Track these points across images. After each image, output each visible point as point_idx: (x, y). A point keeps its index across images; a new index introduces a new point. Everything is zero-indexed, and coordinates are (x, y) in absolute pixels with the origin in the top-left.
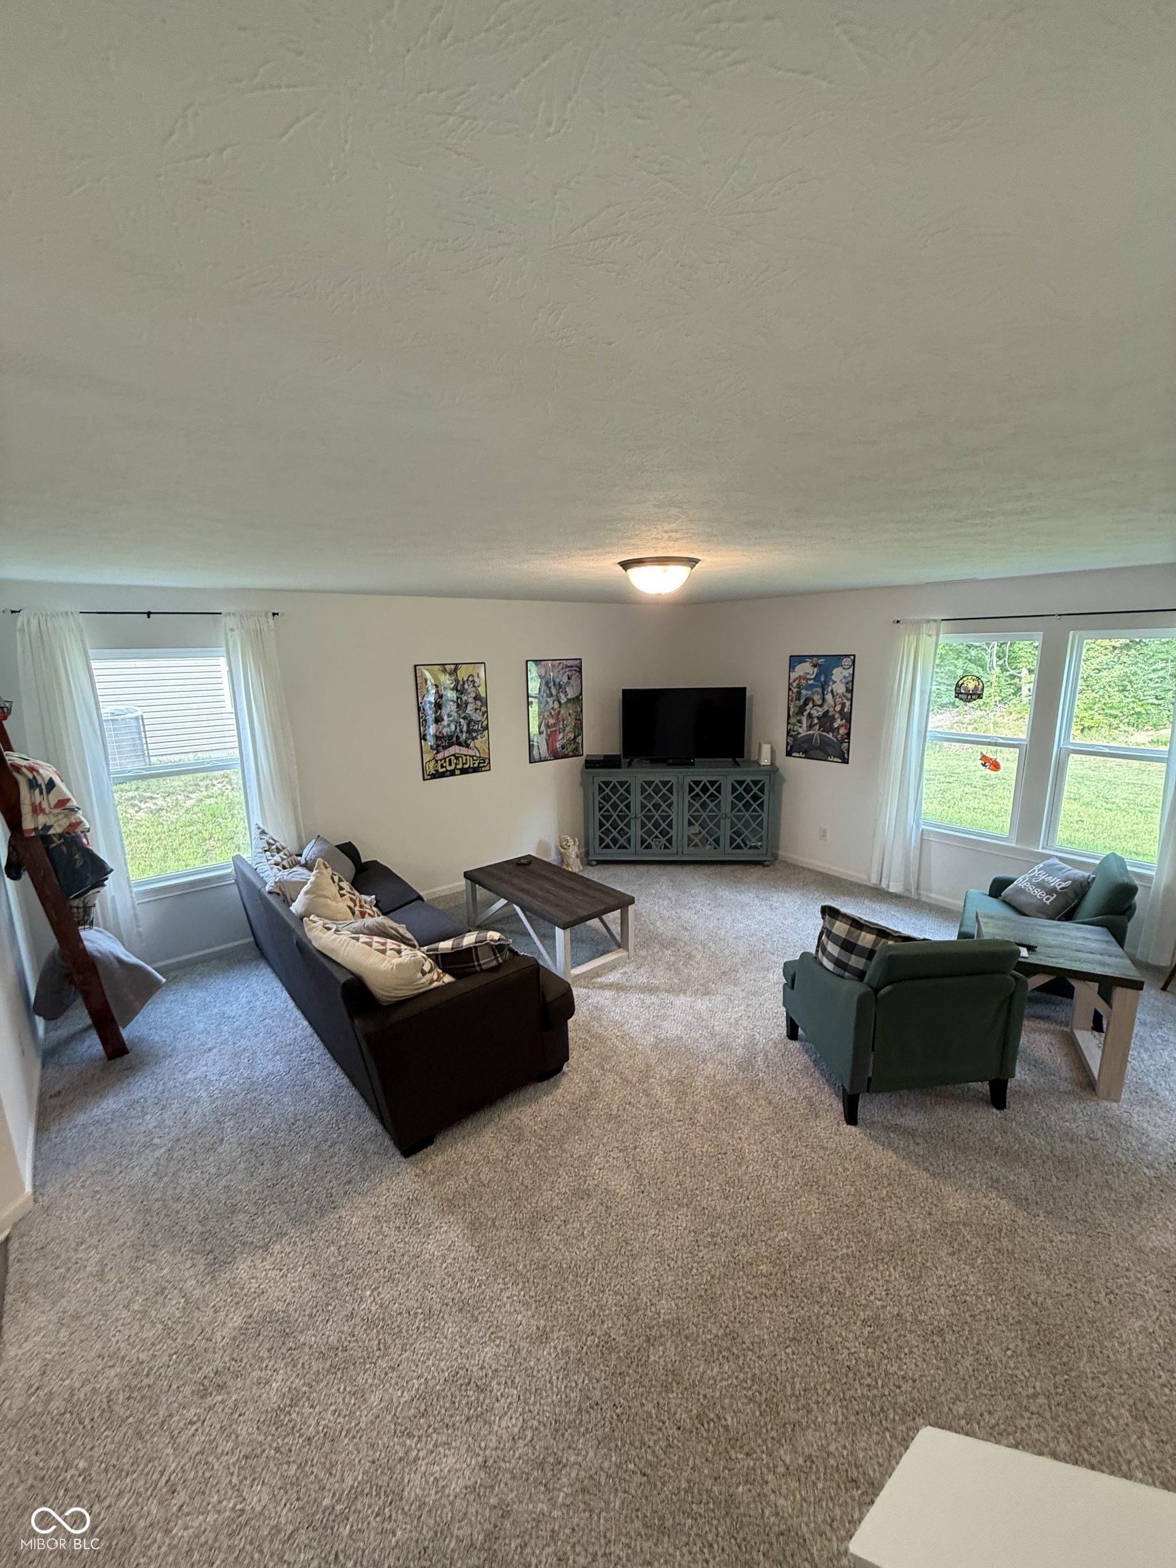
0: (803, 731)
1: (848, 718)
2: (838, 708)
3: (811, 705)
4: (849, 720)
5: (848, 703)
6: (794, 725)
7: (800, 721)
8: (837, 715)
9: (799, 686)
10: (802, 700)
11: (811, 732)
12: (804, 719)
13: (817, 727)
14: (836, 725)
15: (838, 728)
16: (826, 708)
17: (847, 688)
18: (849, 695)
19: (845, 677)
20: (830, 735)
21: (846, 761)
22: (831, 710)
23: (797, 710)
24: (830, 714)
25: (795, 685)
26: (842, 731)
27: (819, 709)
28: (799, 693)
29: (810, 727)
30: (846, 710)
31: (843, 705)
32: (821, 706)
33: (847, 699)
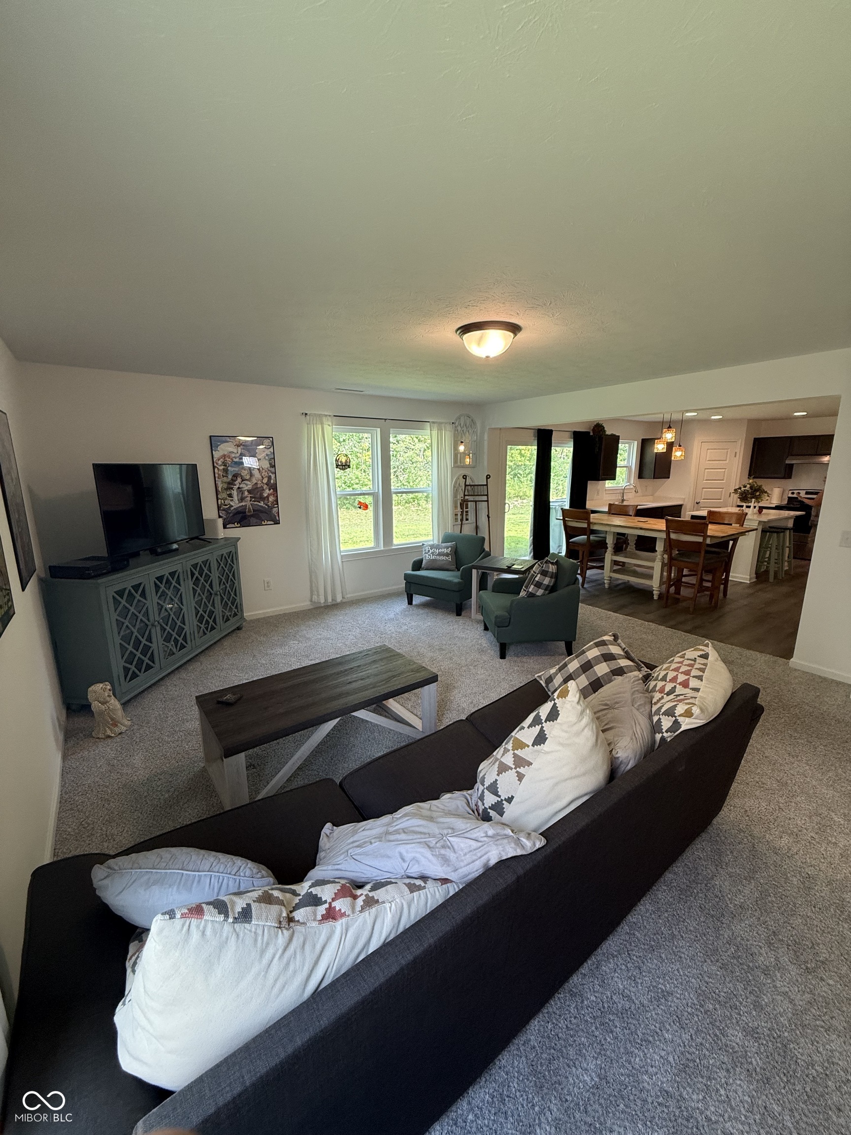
0: (235, 503)
1: (274, 487)
2: (265, 480)
3: (239, 480)
4: (275, 490)
5: (273, 476)
6: (224, 499)
7: (230, 496)
8: (265, 487)
9: (224, 464)
10: (230, 477)
11: (243, 504)
12: (235, 493)
13: (249, 499)
14: (265, 495)
15: (268, 497)
16: (254, 481)
17: (270, 464)
18: (273, 469)
19: (267, 455)
20: (262, 504)
21: (277, 522)
22: (259, 482)
23: (225, 486)
24: (259, 486)
25: (220, 462)
26: (271, 499)
27: (248, 483)
28: (226, 471)
29: (242, 499)
30: (272, 482)
31: (269, 478)
32: (249, 480)
33: (272, 473)
